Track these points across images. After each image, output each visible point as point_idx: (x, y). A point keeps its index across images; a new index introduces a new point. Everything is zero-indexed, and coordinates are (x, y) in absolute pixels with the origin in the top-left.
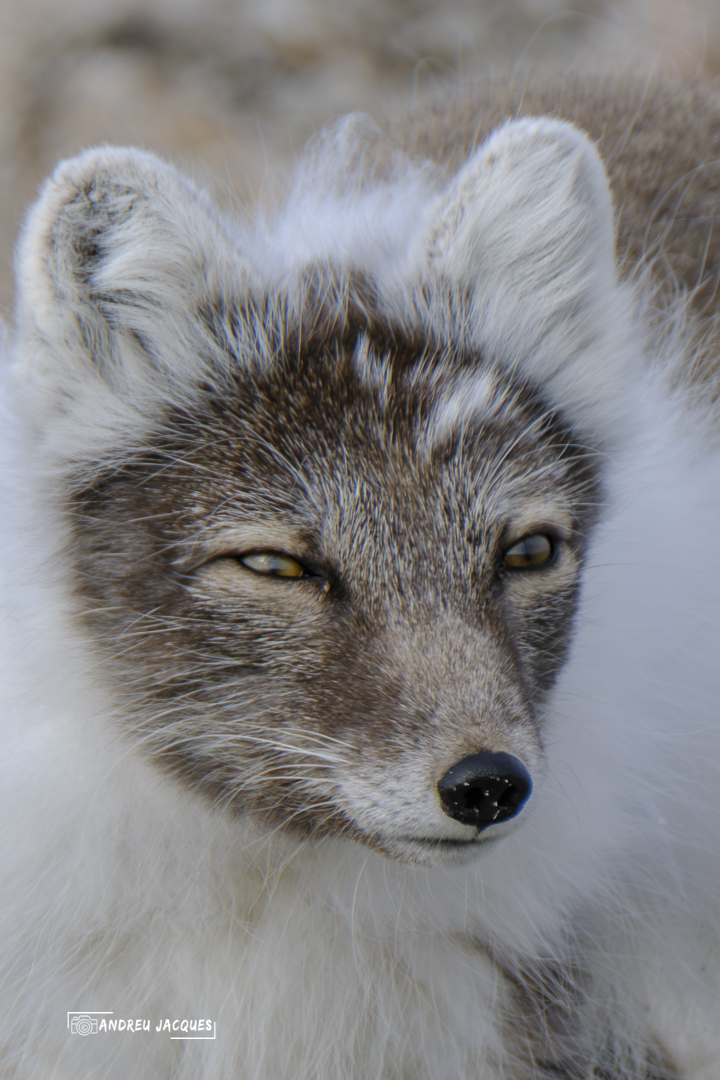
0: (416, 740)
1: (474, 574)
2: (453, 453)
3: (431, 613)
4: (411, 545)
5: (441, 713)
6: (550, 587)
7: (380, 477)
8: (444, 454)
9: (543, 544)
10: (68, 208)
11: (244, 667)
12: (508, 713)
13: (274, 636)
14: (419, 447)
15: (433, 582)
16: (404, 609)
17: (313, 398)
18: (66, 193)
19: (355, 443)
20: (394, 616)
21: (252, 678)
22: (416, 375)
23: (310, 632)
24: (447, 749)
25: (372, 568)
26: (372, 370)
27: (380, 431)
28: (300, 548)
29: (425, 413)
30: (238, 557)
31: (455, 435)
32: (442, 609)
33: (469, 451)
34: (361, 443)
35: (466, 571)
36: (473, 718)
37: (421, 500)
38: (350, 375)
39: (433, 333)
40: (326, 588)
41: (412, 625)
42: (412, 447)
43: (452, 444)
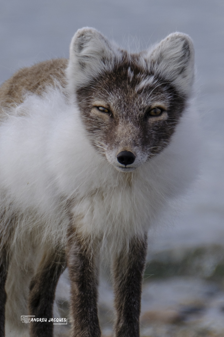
0: (115, 147)
1: (139, 116)
2: (142, 92)
3: (128, 122)
4: (127, 109)
5: (121, 142)
6: (159, 119)
7: (125, 95)
8: (139, 92)
9: (159, 111)
10: (78, 38)
11: (98, 128)
12: (136, 144)
13: (102, 123)
14: (135, 90)
15: (130, 117)
16: (123, 121)
17: (117, 78)
18: (78, 35)
19: (123, 88)
20: (120, 122)
21: (99, 131)
22: (138, 76)
23: (107, 123)
24: (120, 149)
25: (118, 113)
26: (130, 74)
27: (128, 86)
28: (107, 107)
29: (138, 84)
30: (97, 107)
31: (143, 88)
32: (130, 122)
33: (145, 92)
34: (124, 88)
35: (138, 115)
36: (127, 144)
37: (132, 101)
38: (126, 74)
39: (142, 68)
40: (111, 115)
41: (123, 124)
42: (134, 90)
43: (142, 90)
